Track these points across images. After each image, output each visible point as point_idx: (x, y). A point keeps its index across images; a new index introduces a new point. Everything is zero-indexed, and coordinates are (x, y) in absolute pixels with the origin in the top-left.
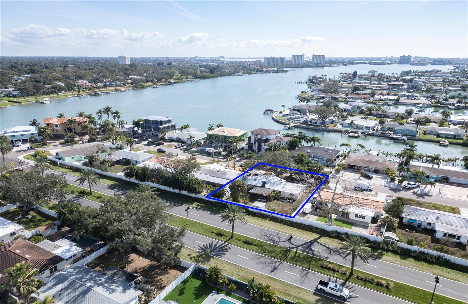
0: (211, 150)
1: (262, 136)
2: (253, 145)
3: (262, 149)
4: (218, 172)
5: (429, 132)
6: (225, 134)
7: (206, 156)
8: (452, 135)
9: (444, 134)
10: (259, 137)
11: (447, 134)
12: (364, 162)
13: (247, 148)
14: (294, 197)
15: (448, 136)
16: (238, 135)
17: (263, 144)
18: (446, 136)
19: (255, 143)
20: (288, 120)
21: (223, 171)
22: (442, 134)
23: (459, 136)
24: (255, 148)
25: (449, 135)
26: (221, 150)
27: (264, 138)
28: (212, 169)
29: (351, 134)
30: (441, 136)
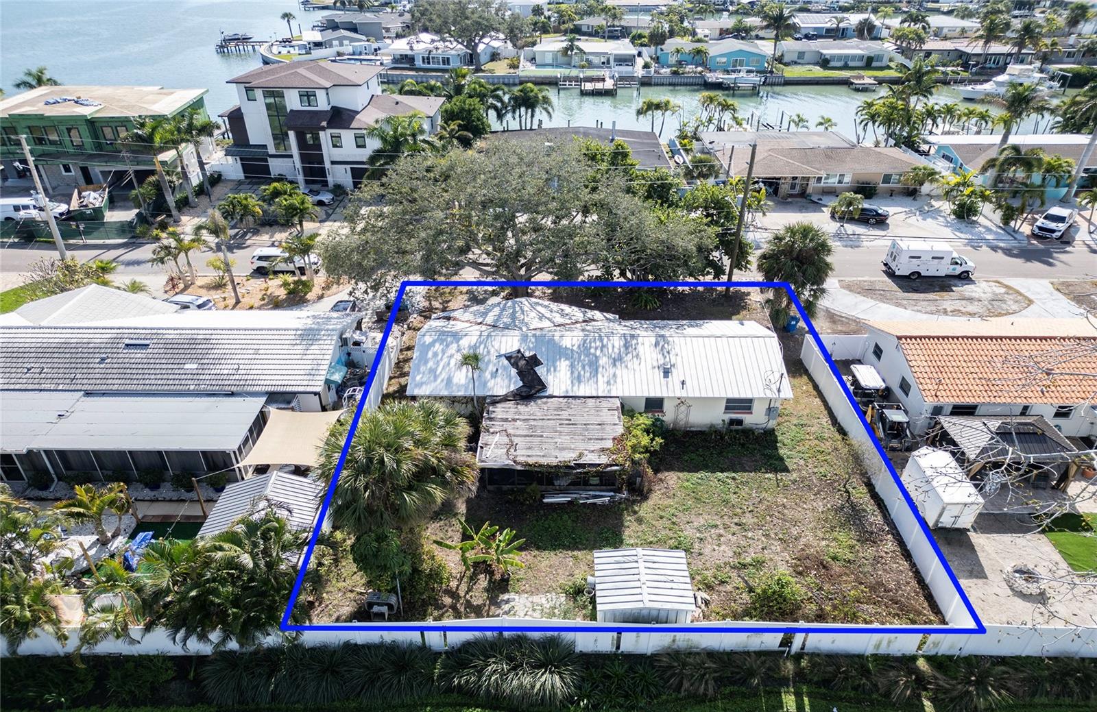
0: (26, 207)
1: (307, 96)
2: (272, 150)
3: (327, 165)
4: (139, 354)
5: (795, 58)
6: (86, 111)
7: (12, 246)
8: (861, 58)
9: (840, 57)
10: (293, 101)
11: (847, 57)
12: (806, 153)
13: (241, 176)
14: (755, 419)
15: (851, 64)
16: (169, 104)
17: (325, 137)
18: (846, 63)
19: (280, 138)
20: (332, 61)
21: (172, 335)
22: (833, 57)
23: (879, 58)
24: (288, 165)
25: (854, 57)
26: (95, 199)
27: (322, 104)
28: (74, 337)
29: (588, 86)
30: (832, 64)
